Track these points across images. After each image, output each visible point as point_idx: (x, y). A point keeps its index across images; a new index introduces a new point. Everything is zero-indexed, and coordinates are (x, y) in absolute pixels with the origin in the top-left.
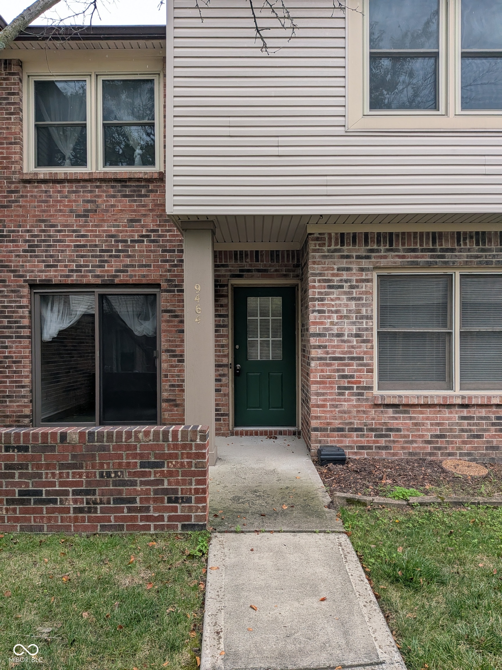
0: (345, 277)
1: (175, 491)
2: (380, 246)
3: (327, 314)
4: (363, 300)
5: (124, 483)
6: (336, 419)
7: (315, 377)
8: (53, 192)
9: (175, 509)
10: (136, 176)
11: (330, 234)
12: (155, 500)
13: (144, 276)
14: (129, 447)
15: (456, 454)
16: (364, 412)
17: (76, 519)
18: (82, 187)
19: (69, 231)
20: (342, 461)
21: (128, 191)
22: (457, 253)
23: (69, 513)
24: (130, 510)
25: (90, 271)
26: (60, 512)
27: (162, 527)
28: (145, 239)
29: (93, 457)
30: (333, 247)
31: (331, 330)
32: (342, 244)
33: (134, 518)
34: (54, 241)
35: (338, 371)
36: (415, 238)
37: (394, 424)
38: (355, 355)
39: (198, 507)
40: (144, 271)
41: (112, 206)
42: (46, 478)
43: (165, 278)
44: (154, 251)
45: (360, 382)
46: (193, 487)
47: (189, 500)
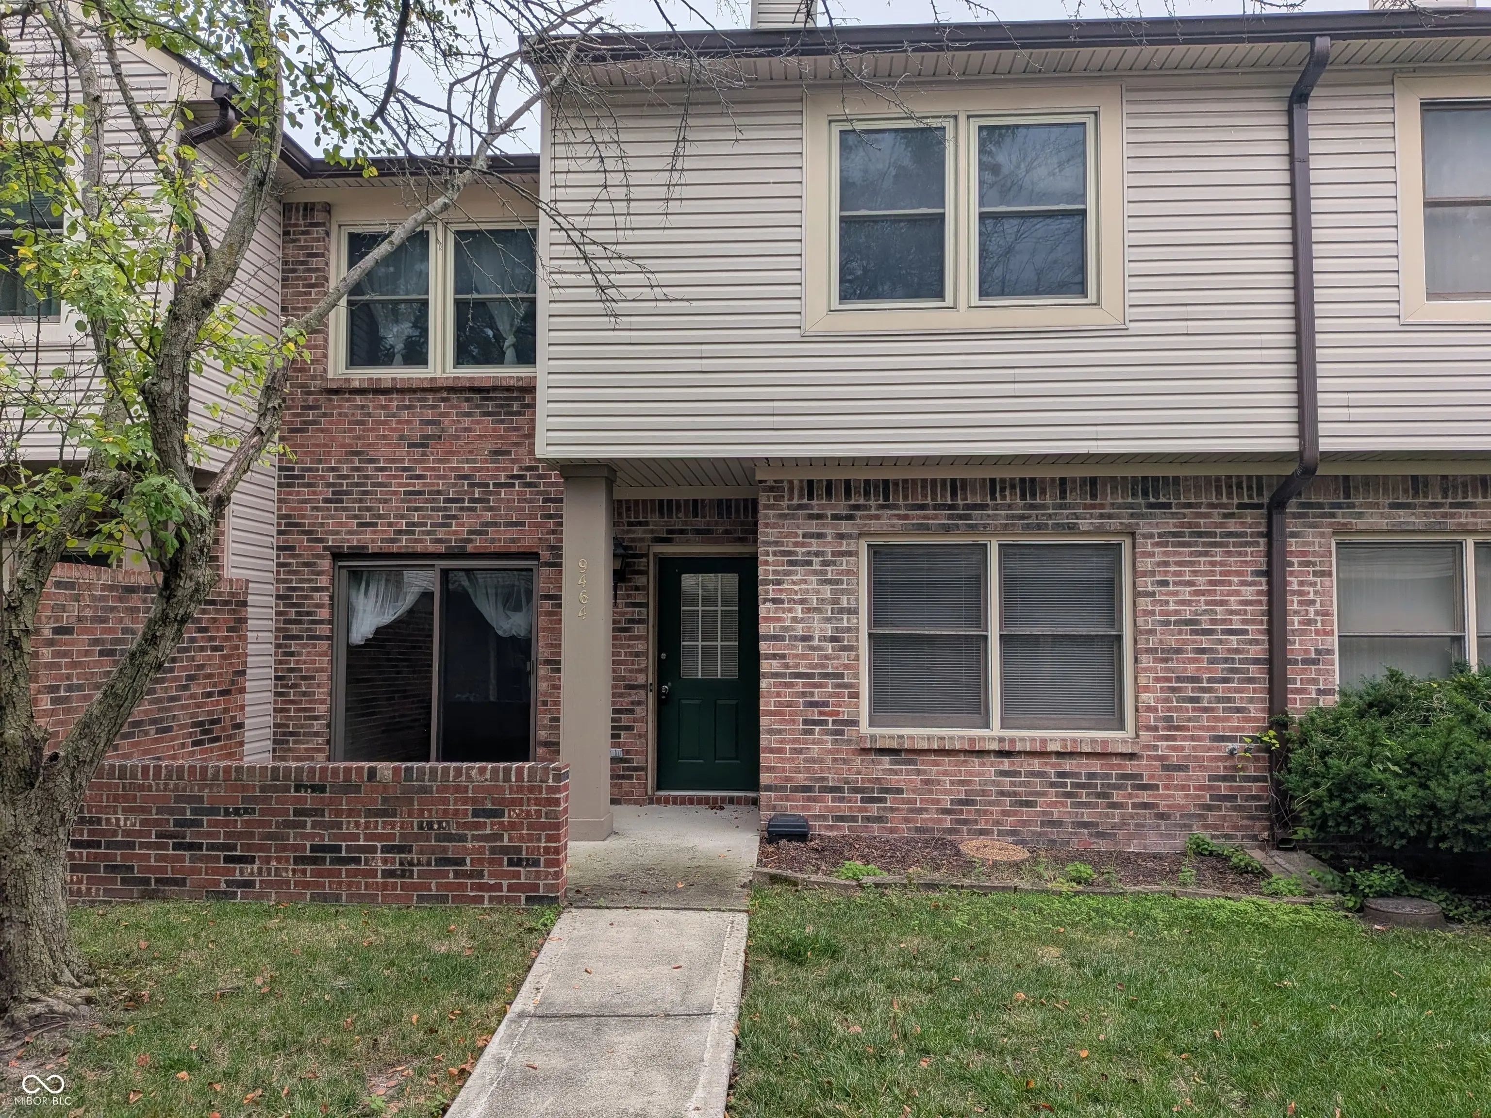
0: (814, 548)
1: (518, 850)
2: (869, 500)
3: (786, 606)
4: (842, 583)
5: (450, 838)
6: (800, 772)
7: (768, 704)
8: (374, 408)
9: (517, 875)
10: (504, 383)
11: (791, 482)
12: (491, 862)
13: (513, 541)
14: (458, 789)
15: (993, 832)
16: (845, 761)
17: (385, 886)
18: (419, 400)
19: (397, 469)
20: (802, 836)
21: (491, 406)
22: (990, 512)
23: (376, 877)
24: (457, 874)
25: (429, 533)
26: (364, 877)
27: (499, 900)
28: (517, 482)
29: (411, 801)
30: (795, 502)
31: (794, 630)
32: (811, 497)
33: (463, 887)
34: (373, 485)
35: (803, 695)
36: (924, 487)
37: (893, 780)
38: (830, 670)
39: (550, 873)
40: (514, 533)
41: (466, 430)
42: (348, 828)
43: (547, 543)
44: (531, 501)
45: (837, 713)
46: (543, 845)
47: (536, 863)
